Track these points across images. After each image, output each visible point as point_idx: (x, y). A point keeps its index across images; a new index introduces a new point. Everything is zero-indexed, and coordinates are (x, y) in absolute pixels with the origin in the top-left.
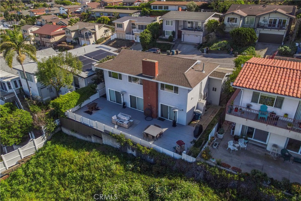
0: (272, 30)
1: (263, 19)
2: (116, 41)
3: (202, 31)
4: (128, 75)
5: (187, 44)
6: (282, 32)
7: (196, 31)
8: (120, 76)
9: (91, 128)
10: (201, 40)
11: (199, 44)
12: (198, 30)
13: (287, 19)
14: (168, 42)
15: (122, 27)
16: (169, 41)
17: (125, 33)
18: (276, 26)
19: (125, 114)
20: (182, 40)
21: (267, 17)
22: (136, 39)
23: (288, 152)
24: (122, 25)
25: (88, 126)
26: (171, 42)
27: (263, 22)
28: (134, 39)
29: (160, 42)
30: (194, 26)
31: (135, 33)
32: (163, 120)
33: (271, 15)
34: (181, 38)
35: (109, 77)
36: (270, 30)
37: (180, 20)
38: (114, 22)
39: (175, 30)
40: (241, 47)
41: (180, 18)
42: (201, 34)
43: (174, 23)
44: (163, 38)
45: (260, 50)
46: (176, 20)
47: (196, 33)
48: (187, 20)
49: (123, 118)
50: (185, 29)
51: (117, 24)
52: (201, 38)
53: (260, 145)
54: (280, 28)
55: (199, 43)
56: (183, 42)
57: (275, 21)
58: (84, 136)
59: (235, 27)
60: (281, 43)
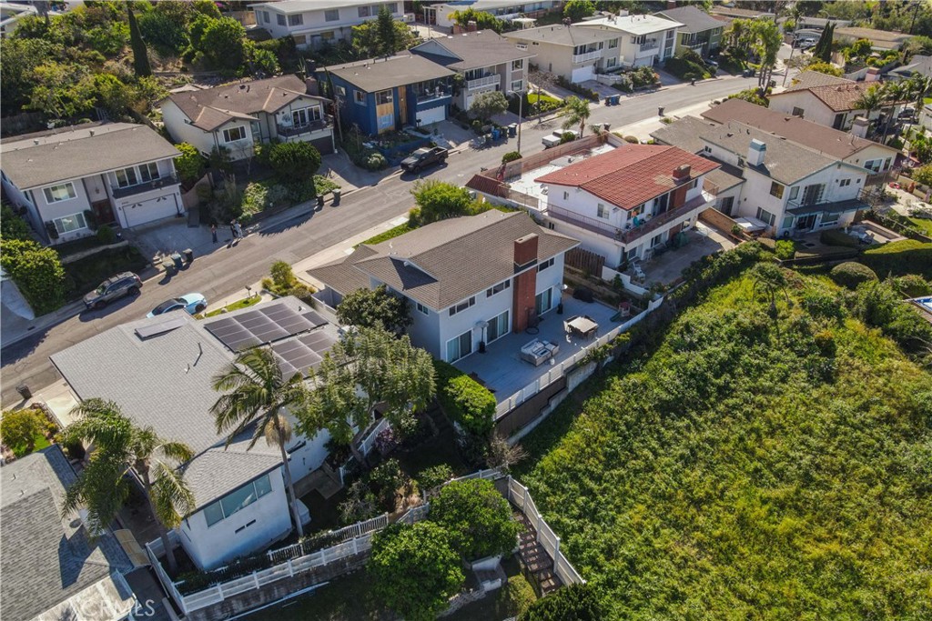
1: (283, 117)
3: (174, 182)
6: (328, 132)
7: (162, 186)
9: (542, 391)
10: (180, 203)
11: (180, 215)
12: (166, 184)
13: (318, 106)
14: (102, 248)
16: (102, 244)
18: (309, 124)
20: (124, 226)
25: (538, 394)
27: (285, 123)
32: (542, 319)
33: (291, 105)
36: (309, 133)
39: (88, 207)
41: (89, 167)
42: (176, 188)
43: (79, 188)
46: (83, 178)
50: (117, 193)
52: (179, 198)
54: (316, 126)
56: (131, 230)
57: (302, 113)
58: (534, 418)
59: (249, 145)
60: (332, 152)
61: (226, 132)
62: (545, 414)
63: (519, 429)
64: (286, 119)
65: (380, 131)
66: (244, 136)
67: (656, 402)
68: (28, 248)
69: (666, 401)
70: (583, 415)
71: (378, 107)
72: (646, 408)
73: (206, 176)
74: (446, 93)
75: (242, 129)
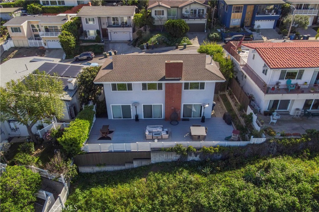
0: (195, 20)
1: (186, 10)
2: (17, 51)
3: (131, 27)
4: (141, 82)
5: (116, 42)
6: (203, 21)
7: (124, 27)
8: (130, 87)
9: (129, 152)
10: (131, 36)
11: (130, 41)
12: (126, 27)
13: (204, 9)
14: (96, 44)
15: (20, 31)
16: (96, 42)
17: (27, 39)
18: (197, 16)
19: (154, 126)
20: (110, 39)
21: (188, 8)
22: (45, 45)
23: (307, 111)
24: (19, 28)
25: (125, 152)
26: (99, 43)
27: (185, 13)
28: (43, 45)
29: (84, 44)
30: (120, 22)
31: (43, 38)
32: (188, 120)
33: (191, 5)
34: (108, 37)
35: (113, 91)
36: (194, 20)
37: (103, 17)
38: (6, 25)
39: (99, 29)
40: (177, 38)
41: (101, 14)
42: (131, 29)
43: (96, 21)
44: (86, 39)
45: (193, 39)
46: (98, 17)
47: (125, 29)
48: (110, 16)
49: (156, 130)
50: (110, 26)
51: (12, 28)
52: (131, 34)
53: (284, 113)
54: (200, 17)
55: (129, 39)
56: (111, 41)
57: (195, 11)
58: (119, 165)
59: (164, 19)
60: (204, 31)
61: (156, 11)
62: (127, 166)
63: (105, 165)
64: (186, 12)
65: (231, 26)
66: (163, 15)
67: (194, 201)
68: (69, 35)
69: (201, 205)
70: (144, 179)
71: (232, 14)
72: (185, 201)
73: (142, 27)
74: (277, 14)
75: (163, 11)
